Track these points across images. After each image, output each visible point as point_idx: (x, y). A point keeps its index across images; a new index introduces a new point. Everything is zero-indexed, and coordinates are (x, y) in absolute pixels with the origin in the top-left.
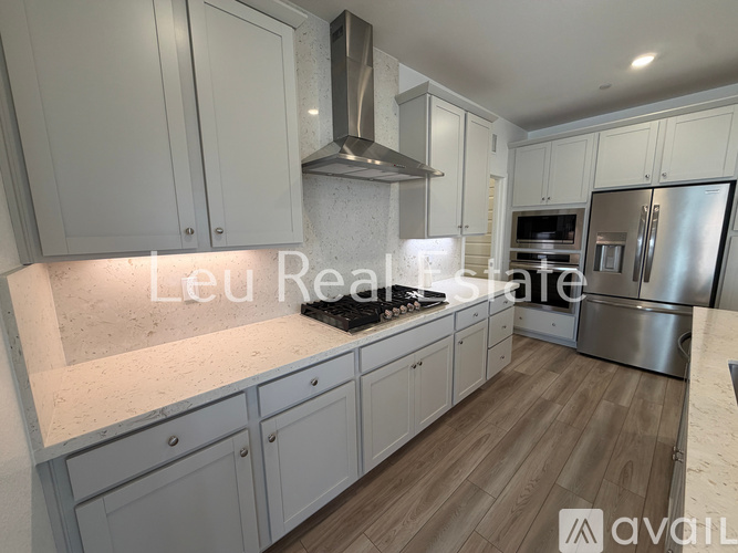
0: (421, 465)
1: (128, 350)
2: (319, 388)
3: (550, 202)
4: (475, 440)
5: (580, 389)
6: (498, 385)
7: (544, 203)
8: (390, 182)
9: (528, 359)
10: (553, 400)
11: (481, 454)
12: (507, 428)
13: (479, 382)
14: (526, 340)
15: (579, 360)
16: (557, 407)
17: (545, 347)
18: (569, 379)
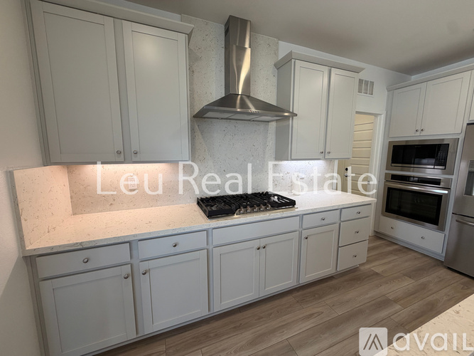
0: (259, 319)
1: (100, 212)
2: (178, 249)
3: (423, 133)
4: (308, 313)
5: (430, 298)
6: (351, 277)
7: (418, 134)
8: (268, 122)
9: (389, 262)
10: (396, 301)
11: (308, 325)
12: (340, 312)
13: (328, 271)
14: (396, 247)
15: (443, 272)
16: (398, 307)
17: (412, 255)
18: (424, 287)
